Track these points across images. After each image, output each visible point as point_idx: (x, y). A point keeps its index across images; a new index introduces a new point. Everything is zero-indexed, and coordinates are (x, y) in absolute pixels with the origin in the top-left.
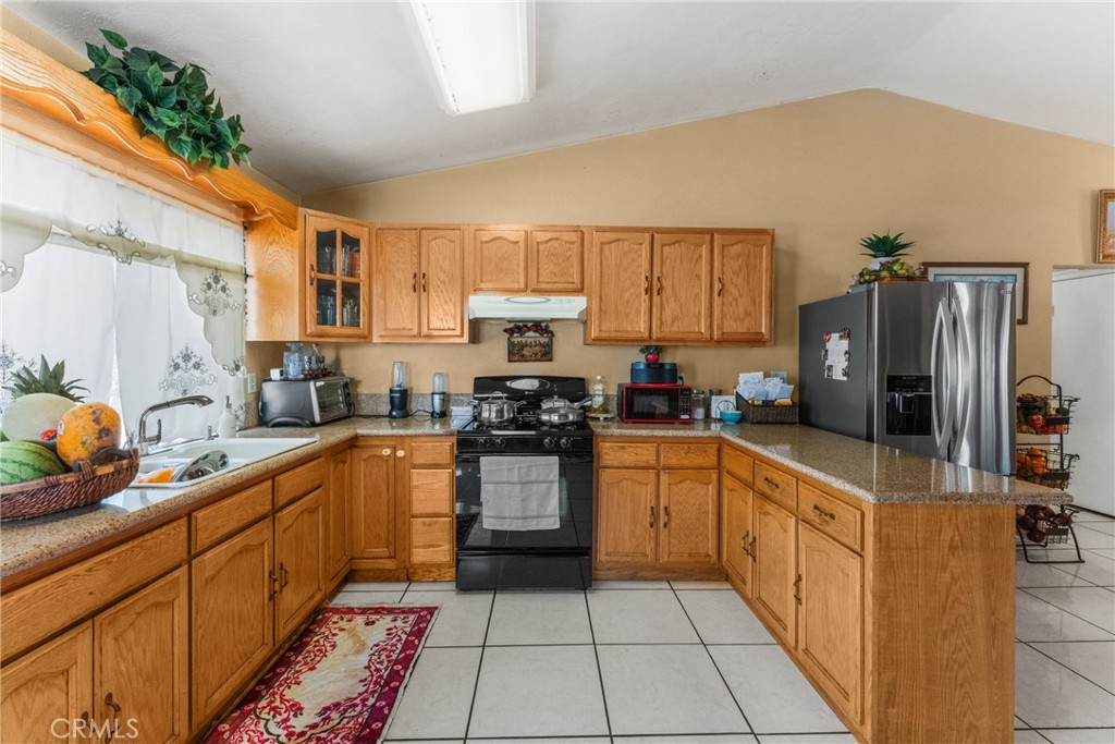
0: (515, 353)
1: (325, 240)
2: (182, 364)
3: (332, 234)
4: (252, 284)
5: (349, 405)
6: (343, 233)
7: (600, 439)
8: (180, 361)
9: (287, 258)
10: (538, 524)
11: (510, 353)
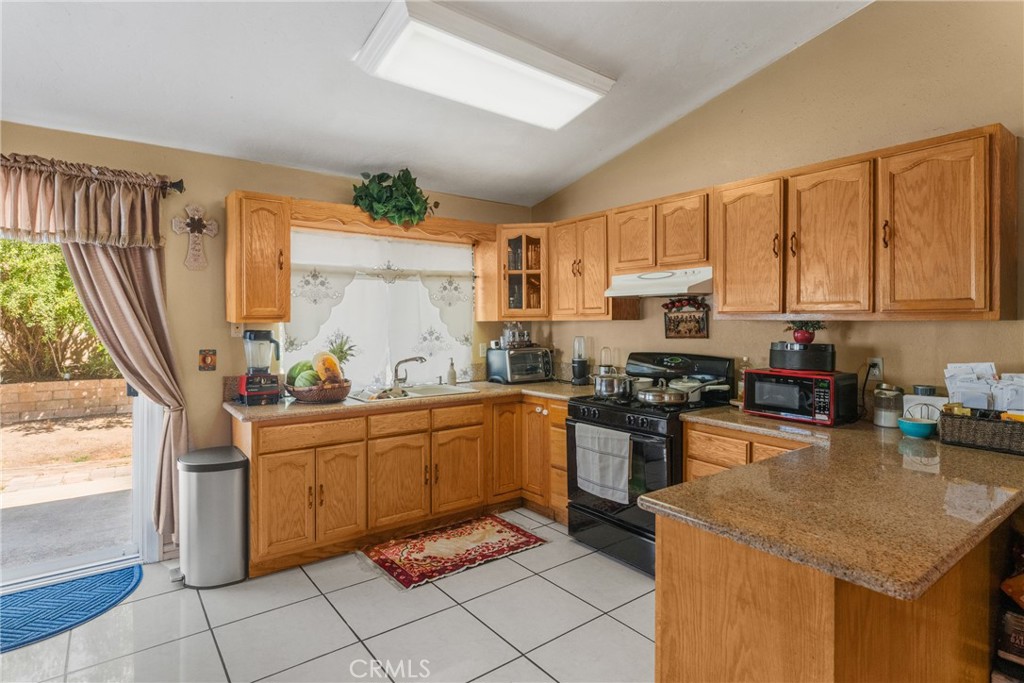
0: (672, 329)
1: (515, 243)
2: (429, 338)
3: (519, 239)
4: (479, 282)
5: (547, 371)
6: (527, 236)
7: (689, 426)
8: (427, 335)
9: (491, 261)
10: (613, 495)
11: (667, 329)
